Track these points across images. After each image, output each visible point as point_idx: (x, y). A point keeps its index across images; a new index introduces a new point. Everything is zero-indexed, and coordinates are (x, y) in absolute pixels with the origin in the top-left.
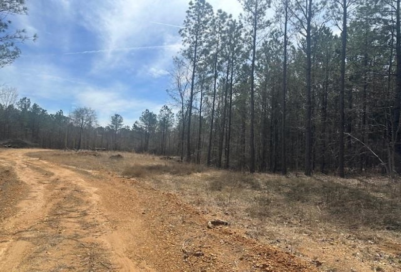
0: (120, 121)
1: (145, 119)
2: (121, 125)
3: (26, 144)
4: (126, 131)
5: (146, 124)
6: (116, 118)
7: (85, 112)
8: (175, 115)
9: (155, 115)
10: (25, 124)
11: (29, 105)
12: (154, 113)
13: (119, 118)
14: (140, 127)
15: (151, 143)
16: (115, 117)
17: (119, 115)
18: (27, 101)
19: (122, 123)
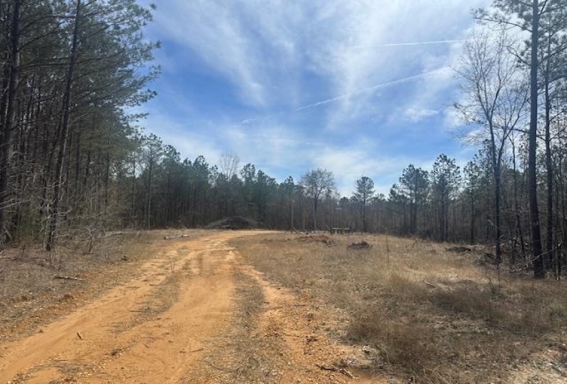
0: (370, 187)
1: (408, 179)
2: (370, 192)
3: (247, 223)
4: (378, 201)
5: (411, 188)
6: (364, 182)
7: (319, 176)
8: (461, 169)
9: (425, 173)
10: (250, 197)
11: (254, 173)
12: (424, 169)
13: (367, 182)
14: (400, 194)
15: (420, 219)
16: (362, 180)
17: (367, 178)
18: (251, 168)
19: (372, 190)
